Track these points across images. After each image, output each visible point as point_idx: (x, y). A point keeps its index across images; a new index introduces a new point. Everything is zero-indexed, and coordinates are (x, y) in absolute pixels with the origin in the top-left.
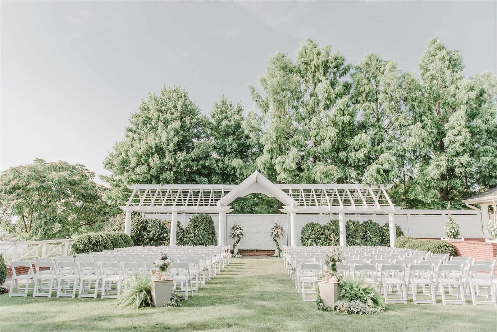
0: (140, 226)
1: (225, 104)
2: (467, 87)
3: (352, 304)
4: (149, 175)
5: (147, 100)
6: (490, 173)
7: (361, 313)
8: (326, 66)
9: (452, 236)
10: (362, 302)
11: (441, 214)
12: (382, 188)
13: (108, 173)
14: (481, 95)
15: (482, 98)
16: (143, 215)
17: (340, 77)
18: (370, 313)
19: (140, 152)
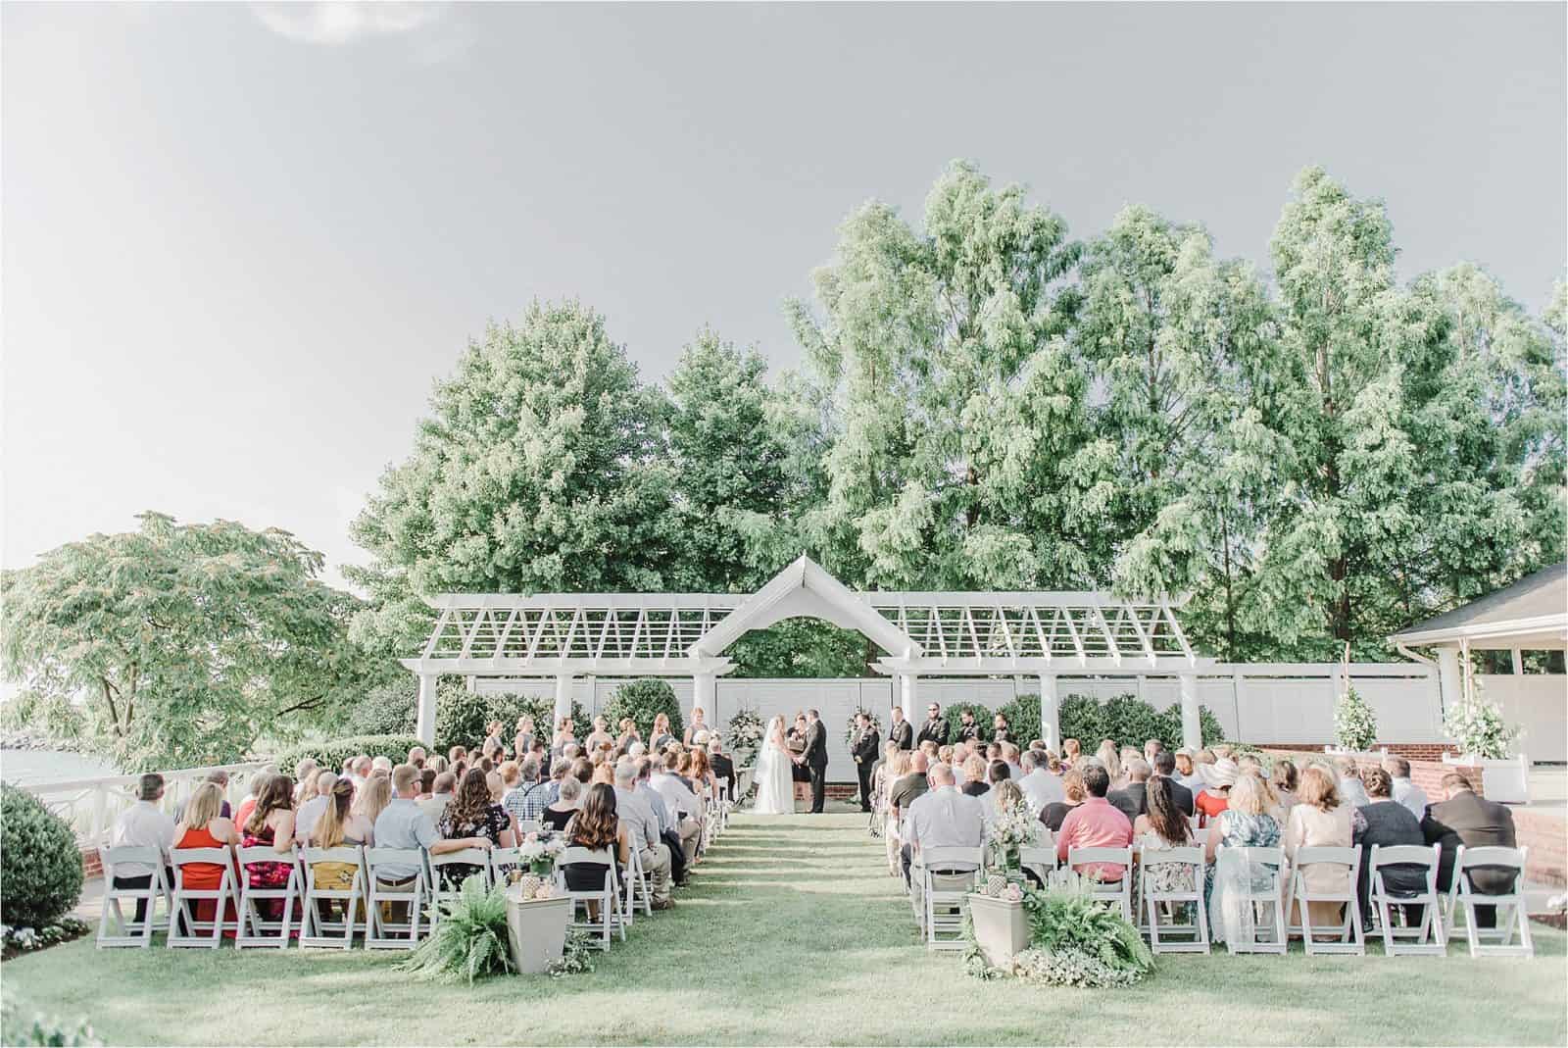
0: (461, 719)
1: (713, 351)
2: (1398, 312)
3: (1059, 960)
4: (491, 565)
5: (482, 340)
6: (1463, 561)
7: (1082, 984)
8: (1007, 248)
9: (1356, 744)
10: (1088, 953)
11: (1328, 677)
12: (1164, 603)
13: (366, 558)
14: (1442, 336)
15: (1442, 346)
16: (470, 682)
17: (1047, 279)
18: (1106, 986)
19: (464, 498)
